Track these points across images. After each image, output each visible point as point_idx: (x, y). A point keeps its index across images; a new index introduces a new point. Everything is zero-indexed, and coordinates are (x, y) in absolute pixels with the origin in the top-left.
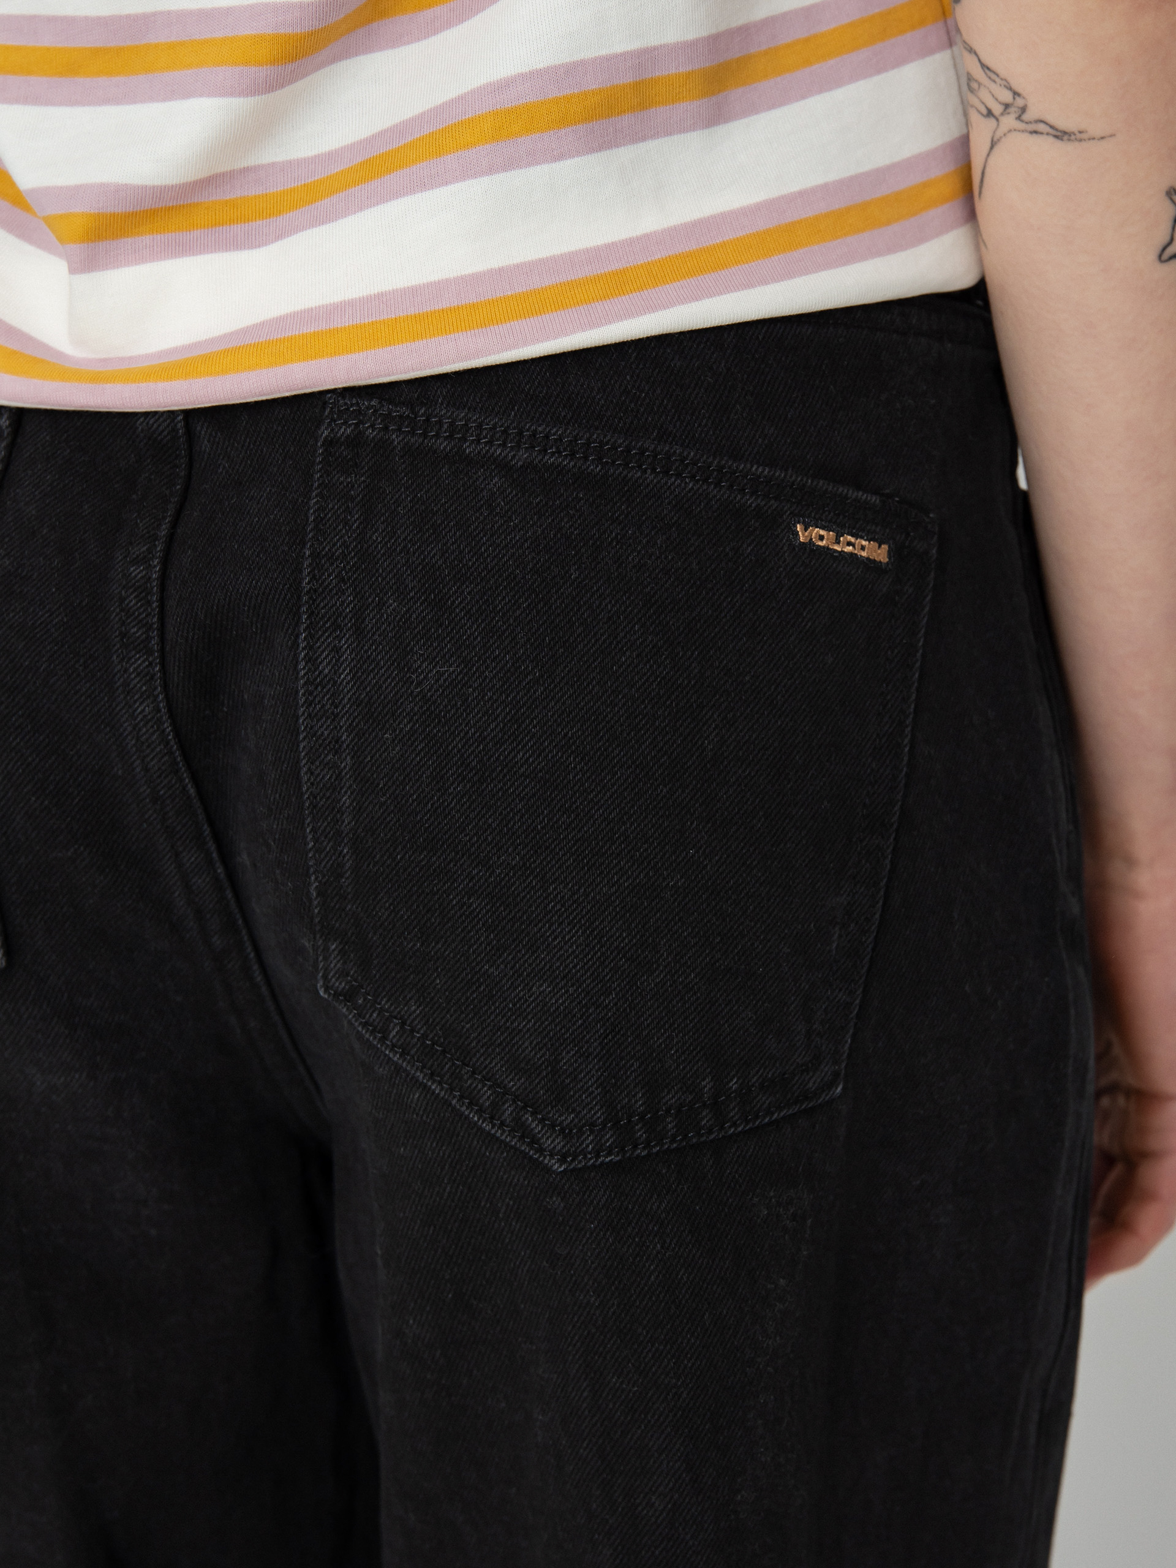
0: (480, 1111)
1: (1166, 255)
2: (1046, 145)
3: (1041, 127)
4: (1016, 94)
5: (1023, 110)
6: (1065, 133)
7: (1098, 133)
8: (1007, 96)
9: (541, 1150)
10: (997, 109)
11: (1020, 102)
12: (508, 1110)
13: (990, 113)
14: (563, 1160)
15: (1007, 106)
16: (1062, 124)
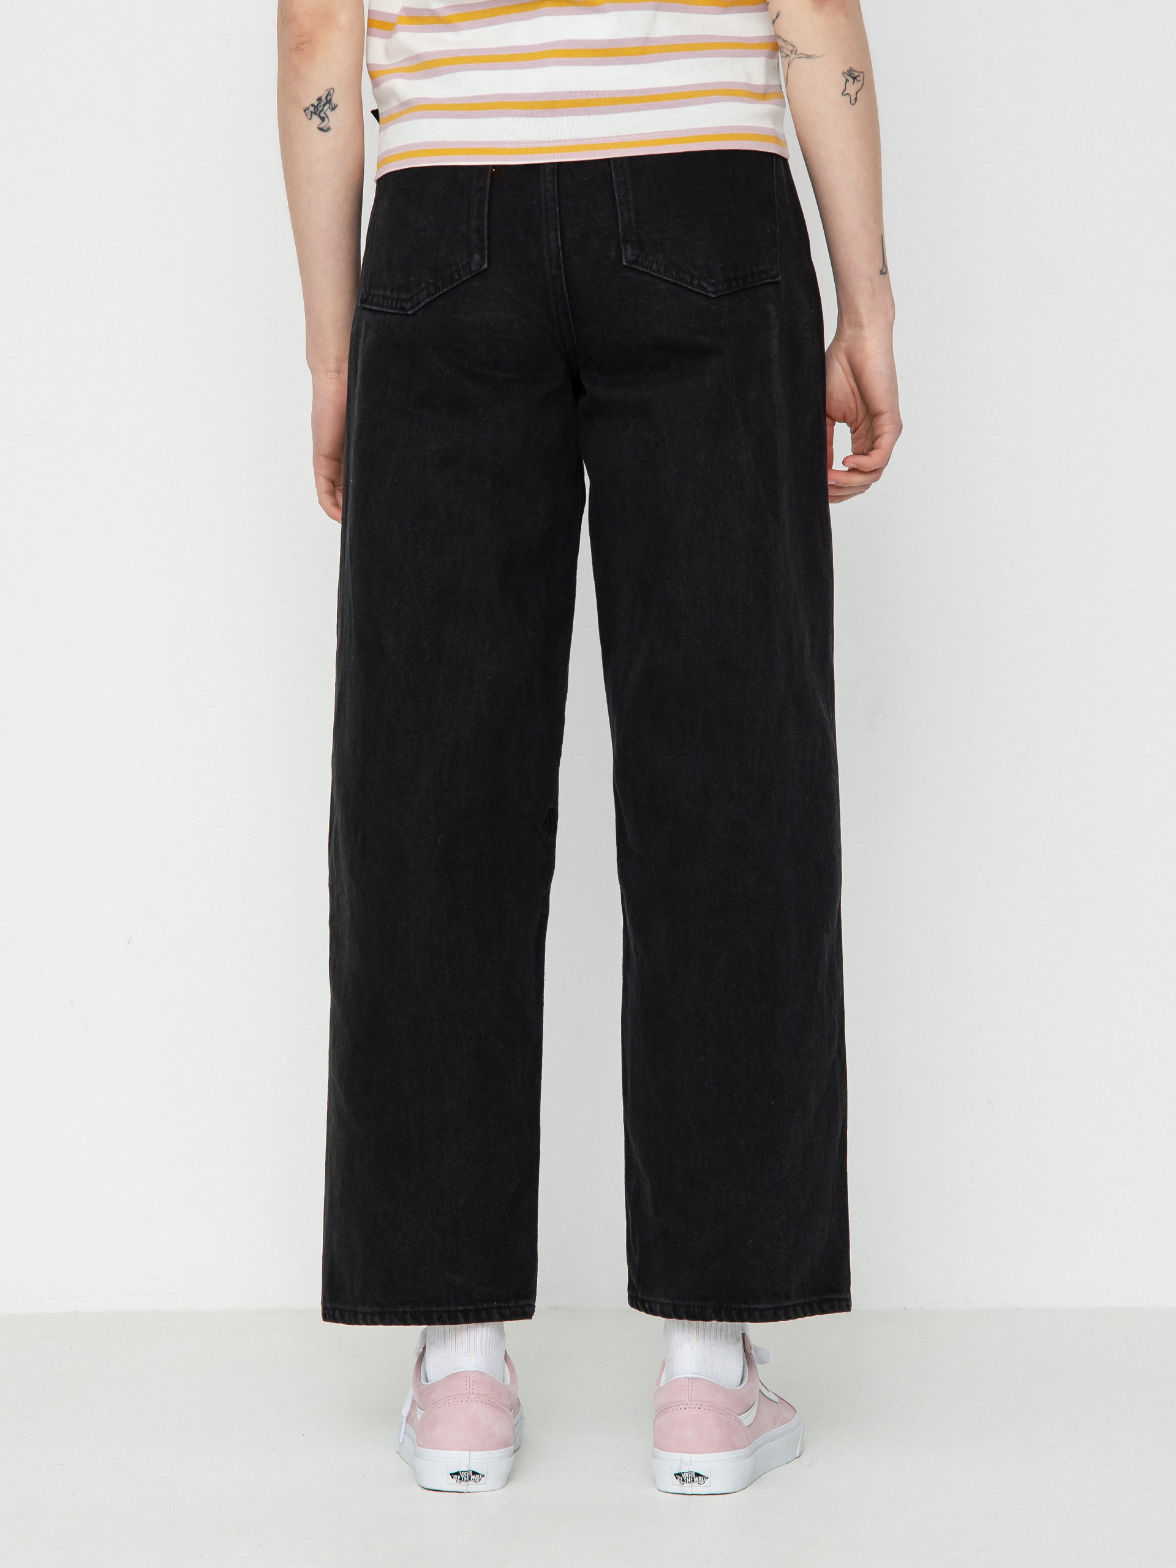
0: (687, 283)
1: (845, 93)
2: (804, 60)
3: (802, 55)
4: (794, 47)
5: (796, 51)
6: (809, 56)
7: (819, 55)
8: (791, 48)
9: (707, 291)
10: (789, 53)
11: (795, 49)
12: (696, 282)
13: (787, 55)
14: (714, 294)
15: (792, 51)
16: (808, 53)
